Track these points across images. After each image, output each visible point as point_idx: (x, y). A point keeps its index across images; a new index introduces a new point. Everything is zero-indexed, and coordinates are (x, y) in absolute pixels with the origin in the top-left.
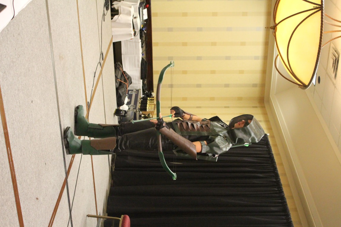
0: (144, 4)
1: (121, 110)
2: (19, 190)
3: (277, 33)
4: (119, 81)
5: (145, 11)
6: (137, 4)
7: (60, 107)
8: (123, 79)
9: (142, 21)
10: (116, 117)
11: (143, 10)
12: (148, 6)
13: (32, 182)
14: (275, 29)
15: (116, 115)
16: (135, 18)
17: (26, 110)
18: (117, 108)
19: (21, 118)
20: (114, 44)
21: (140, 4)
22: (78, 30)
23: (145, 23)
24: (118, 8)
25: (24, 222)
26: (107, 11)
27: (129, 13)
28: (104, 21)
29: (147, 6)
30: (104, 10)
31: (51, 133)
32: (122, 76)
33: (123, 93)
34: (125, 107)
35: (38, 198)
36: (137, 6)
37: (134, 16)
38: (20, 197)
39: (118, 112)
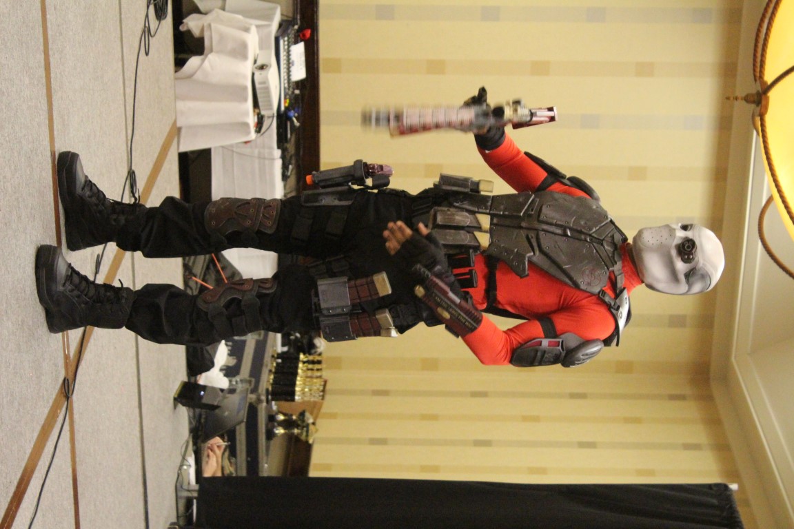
0: (296, 27)
1: (204, 388)
3: (768, 118)
4: (196, 283)
5: (298, 50)
6: (269, 26)
8: (212, 276)
9: (285, 84)
10: (183, 412)
11: (289, 47)
12: (308, 33)
14: (763, 102)
15: (184, 405)
16: (262, 67)
18: (186, 379)
20: (184, 158)
21: (280, 25)
23: (297, 92)
24: (202, 30)
26: (157, 22)
27: (240, 51)
28: (147, 54)
29: (304, 35)
30: (147, 16)
32: (208, 268)
36: (269, 34)
37: (259, 63)
39: (189, 394)
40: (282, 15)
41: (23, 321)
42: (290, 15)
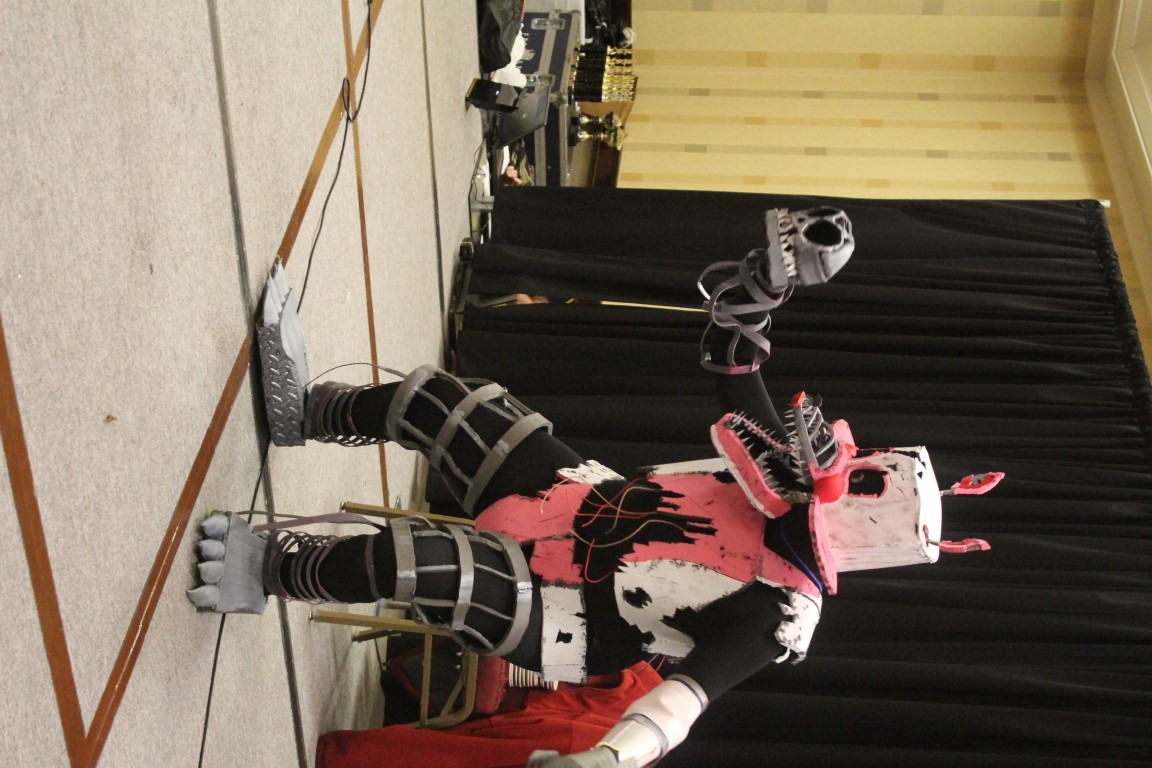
1: (499, 86)
2: (15, 373)
7: (222, 25)
10: (476, 113)
13: (82, 343)
15: (477, 106)
17: (48, 8)
18: (478, 77)
19: (25, 42)
25: (43, 518)
31: (179, 134)
33: (504, 14)
34: (510, 75)
35: (114, 415)
38: (20, 404)
39: (482, 94)
41: (300, 11)
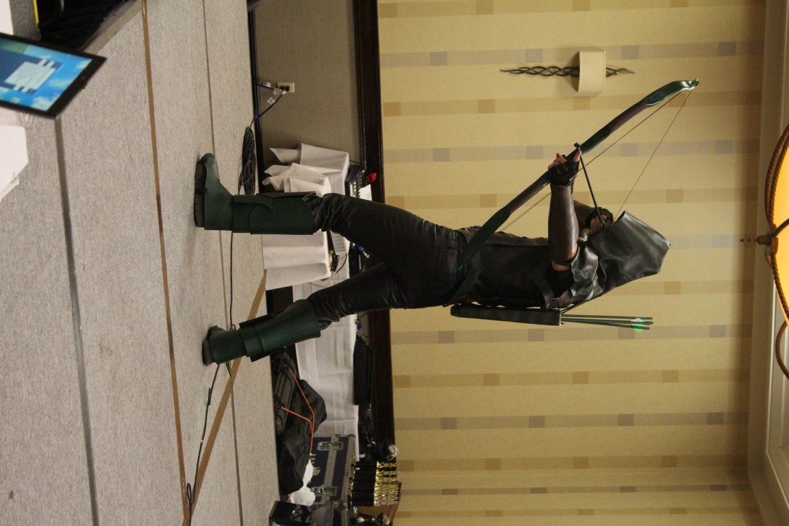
0: (363, 171)
1: (294, 506)
3: (778, 257)
4: (285, 411)
5: (366, 192)
6: (340, 173)
7: (100, 507)
8: (298, 404)
11: (358, 190)
12: (374, 176)
14: (773, 244)
15: (278, 523)
18: (279, 500)
20: (270, 294)
21: (349, 170)
22: (159, 262)
24: (282, 185)
29: (371, 178)
32: (294, 396)
33: (297, 450)
34: (305, 496)
36: (341, 179)
39: (282, 513)
40: (350, 161)
41: (152, 482)
42: (358, 160)
